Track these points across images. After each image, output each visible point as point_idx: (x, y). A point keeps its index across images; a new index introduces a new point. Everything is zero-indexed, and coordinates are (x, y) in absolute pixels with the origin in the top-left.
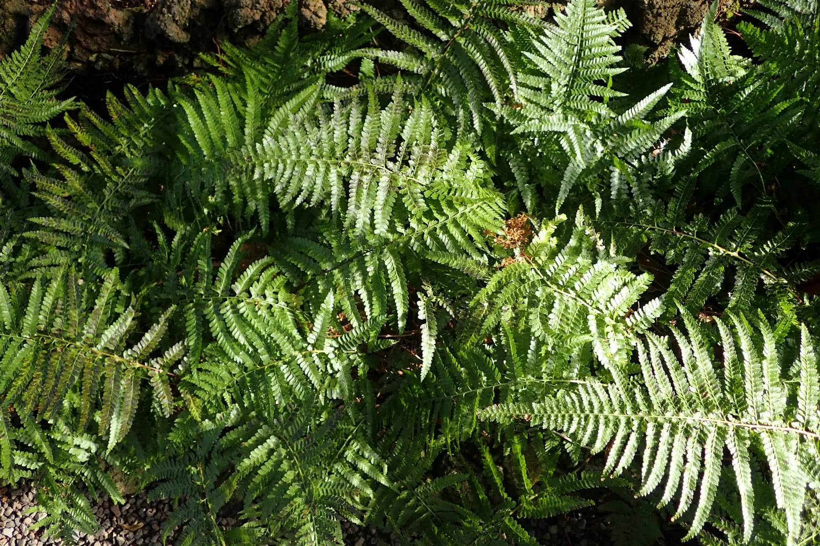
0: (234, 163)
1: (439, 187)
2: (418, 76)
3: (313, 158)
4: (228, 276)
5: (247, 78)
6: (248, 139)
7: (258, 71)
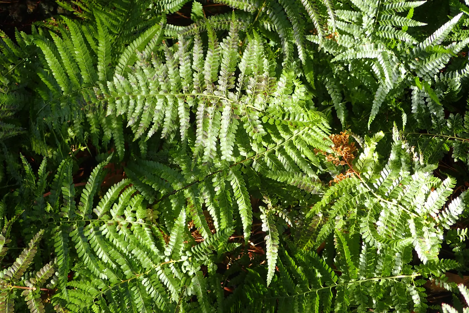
0: (87, 101)
1: (274, 113)
2: (247, 13)
3: (161, 93)
4: (89, 200)
5: (97, 20)
6: (101, 76)
7: (110, 15)
